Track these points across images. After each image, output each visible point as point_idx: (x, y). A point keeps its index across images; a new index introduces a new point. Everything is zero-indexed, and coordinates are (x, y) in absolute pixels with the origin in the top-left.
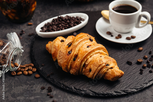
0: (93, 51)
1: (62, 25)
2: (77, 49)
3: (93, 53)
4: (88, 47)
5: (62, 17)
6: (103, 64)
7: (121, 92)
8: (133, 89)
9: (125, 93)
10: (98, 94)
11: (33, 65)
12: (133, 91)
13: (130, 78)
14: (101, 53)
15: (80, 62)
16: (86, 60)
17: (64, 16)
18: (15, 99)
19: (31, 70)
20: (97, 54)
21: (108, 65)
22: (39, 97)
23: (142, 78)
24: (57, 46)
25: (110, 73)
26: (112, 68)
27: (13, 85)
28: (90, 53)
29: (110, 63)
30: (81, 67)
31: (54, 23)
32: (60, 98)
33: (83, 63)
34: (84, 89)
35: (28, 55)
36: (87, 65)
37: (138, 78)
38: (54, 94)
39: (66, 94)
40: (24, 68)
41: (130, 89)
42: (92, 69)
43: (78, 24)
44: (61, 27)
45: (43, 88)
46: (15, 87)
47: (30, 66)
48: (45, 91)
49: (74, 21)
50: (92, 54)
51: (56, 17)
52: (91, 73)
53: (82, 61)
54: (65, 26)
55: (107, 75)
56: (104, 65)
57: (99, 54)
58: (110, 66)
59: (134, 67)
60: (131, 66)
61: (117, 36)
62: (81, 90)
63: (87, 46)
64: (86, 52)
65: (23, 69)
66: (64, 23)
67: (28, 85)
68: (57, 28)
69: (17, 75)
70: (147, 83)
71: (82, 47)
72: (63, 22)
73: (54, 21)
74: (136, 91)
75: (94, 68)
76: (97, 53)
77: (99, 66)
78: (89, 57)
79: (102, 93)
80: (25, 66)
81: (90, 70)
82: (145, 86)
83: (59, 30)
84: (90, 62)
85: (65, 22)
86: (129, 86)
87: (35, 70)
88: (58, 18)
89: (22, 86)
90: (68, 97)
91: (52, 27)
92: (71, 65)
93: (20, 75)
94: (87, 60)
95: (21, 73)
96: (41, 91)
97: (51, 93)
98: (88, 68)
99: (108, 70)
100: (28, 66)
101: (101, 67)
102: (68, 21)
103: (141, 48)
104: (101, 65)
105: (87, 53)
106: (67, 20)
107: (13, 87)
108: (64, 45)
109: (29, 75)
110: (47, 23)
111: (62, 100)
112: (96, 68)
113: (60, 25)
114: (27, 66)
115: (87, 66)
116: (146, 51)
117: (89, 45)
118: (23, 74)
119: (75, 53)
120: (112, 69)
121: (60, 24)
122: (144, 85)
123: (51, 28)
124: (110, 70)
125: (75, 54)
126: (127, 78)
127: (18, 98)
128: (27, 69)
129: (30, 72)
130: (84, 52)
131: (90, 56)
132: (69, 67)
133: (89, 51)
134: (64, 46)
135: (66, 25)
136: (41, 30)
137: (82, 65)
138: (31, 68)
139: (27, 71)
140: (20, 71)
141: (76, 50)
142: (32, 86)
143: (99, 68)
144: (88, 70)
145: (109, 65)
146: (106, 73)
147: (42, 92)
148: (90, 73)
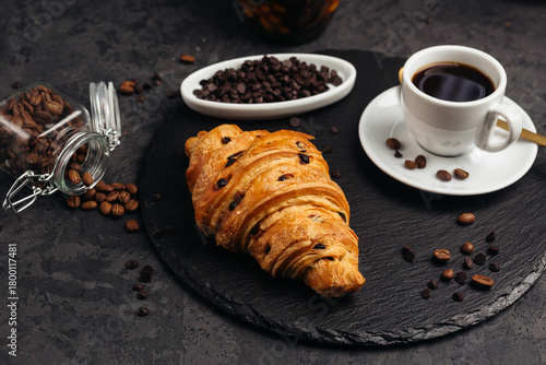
0: (293, 194)
1: (264, 88)
2: (247, 178)
3: (291, 200)
4: (281, 179)
5: (276, 59)
6: (304, 240)
7: (336, 334)
8: (375, 335)
9: (346, 342)
10: (267, 323)
11: (135, 189)
12: (373, 342)
13: (382, 301)
14: (318, 206)
15: (243, 218)
16: (262, 215)
17: (282, 57)
18: (47, 276)
19: (123, 204)
20: (304, 207)
21: (321, 246)
22: (110, 286)
23: (421, 310)
24: (205, 152)
25: (321, 272)
26: (331, 258)
27: (60, 234)
28: (279, 198)
29: (329, 243)
30: (246, 234)
31: (243, 75)
32: (164, 306)
33: (253, 223)
34: (236, 300)
35: (137, 156)
36: (264, 231)
37: (406, 307)
38: (153, 289)
39: (186, 299)
40: (107, 193)
41: (366, 334)
42: (272, 249)
43: (312, 94)
44: (257, 90)
45: (132, 266)
46: (60, 242)
47: (126, 190)
48: (133, 275)
49: (302, 82)
50: (285, 204)
51: (259, 58)
52: (268, 259)
53: (249, 217)
54: (268, 93)
55: (311, 276)
56: (308, 243)
57: (310, 207)
58: (326, 253)
59: (416, 272)
60: (408, 264)
61: (413, 159)
62: (224, 298)
63: (281, 174)
64: (268, 193)
65: (103, 196)
66: (274, 80)
67: (98, 247)
68: (246, 91)
69: (81, 208)
70: (426, 330)
71: (263, 174)
72: (271, 77)
73: (246, 66)
74: (384, 343)
75: (278, 247)
76: (306, 203)
77: (292, 244)
78: (272, 209)
79: (280, 323)
80: (110, 189)
81: (268, 248)
82: (418, 335)
83: (246, 102)
84: (273, 225)
85: (276, 77)
86: (368, 324)
87: (134, 205)
88: (265, 59)
89: (81, 243)
90: (187, 310)
91: (232, 86)
92: (220, 221)
93: (91, 209)
94: (267, 217)
95: (94, 204)
96: (122, 273)
97: (148, 285)
98: (263, 240)
99: (317, 261)
100: (120, 190)
101: (295, 248)
102: (286, 78)
103: (469, 217)
104: (296, 241)
105: (269, 198)
106: (285, 73)
107: (56, 241)
108: (219, 156)
109: (111, 216)
110: (223, 69)
111: (166, 312)
112: (282, 247)
113: (258, 86)
114: (116, 190)
115: (261, 235)
116: (483, 227)
117: (289, 172)
118: (98, 209)
119: (239, 188)
120: (331, 263)
121: (260, 81)
122: (416, 331)
123: (229, 88)
124: (322, 263)
125: (238, 192)
126: (376, 298)
127: (56, 275)
128: (114, 197)
129: (118, 209)
130: (262, 192)
131: (277, 208)
132: (213, 223)
133: (278, 193)
134: (219, 158)
135: (274, 88)
136: (200, 87)
137: (249, 229)
138: (127, 198)
139: (113, 203)
140: (94, 198)
141: (243, 180)
142: (104, 251)
143: (290, 250)
144: (261, 245)
145: (324, 248)
146: (309, 269)
147: (125, 277)
148: (267, 257)
